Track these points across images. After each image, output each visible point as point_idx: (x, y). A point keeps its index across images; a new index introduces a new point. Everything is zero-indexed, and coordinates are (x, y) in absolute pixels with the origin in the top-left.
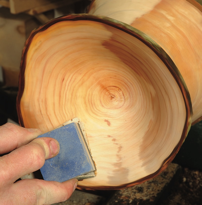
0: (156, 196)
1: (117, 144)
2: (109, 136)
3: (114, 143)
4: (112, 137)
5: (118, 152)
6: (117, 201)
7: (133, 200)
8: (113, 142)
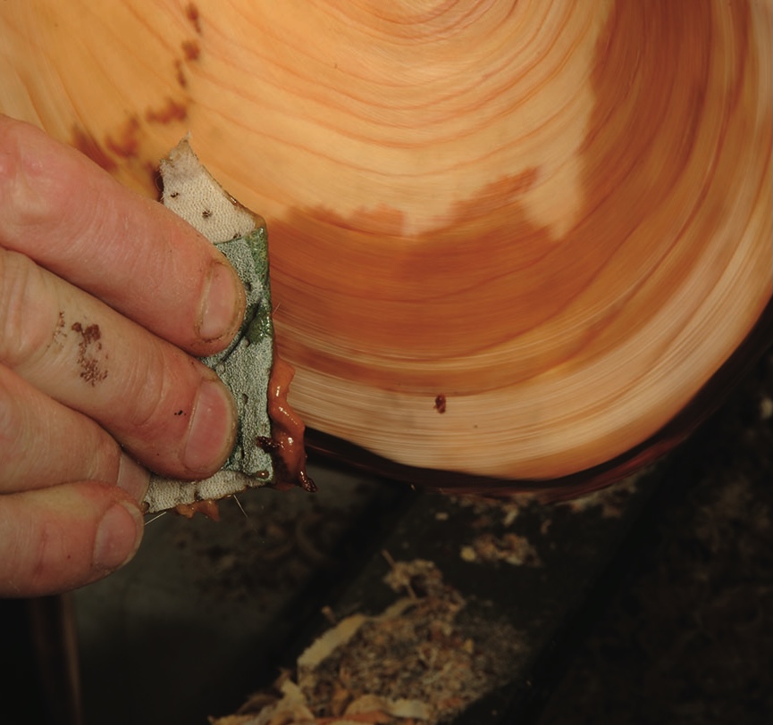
0: (632, 490)
1: (182, 82)
2: (193, 15)
3: (178, 64)
4: (198, 30)
5: (153, 117)
6: (442, 516)
7: (522, 509)
8: (181, 54)
